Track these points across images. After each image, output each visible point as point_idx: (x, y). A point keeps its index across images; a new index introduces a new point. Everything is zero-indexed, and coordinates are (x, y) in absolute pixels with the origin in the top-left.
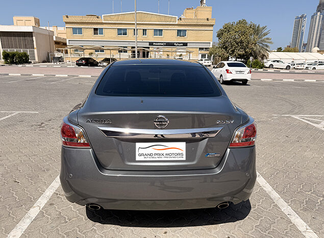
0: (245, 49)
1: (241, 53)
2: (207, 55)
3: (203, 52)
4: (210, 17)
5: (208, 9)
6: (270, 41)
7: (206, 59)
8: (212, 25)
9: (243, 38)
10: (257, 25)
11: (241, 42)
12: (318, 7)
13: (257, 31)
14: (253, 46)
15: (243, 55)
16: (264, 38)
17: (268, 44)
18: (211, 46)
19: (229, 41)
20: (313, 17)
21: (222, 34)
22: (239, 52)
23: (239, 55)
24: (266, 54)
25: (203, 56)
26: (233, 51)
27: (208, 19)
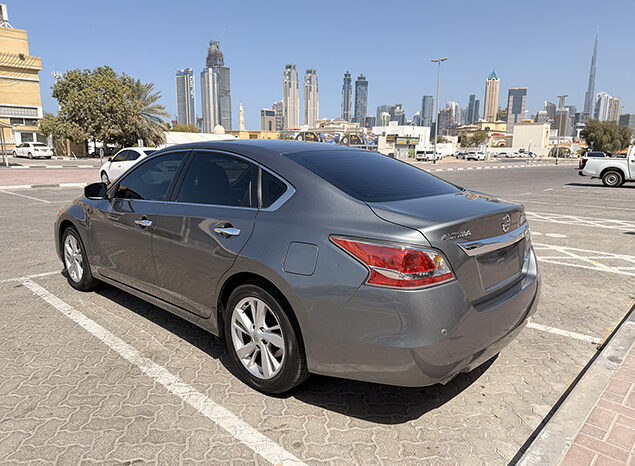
0: (122, 125)
1: (116, 132)
2: (35, 135)
3: (23, 127)
4: (26, 54)
5: (18, 35)
6: (163, 111)
7: (35, 142)
8: (35, 72)
9: (113, 103)
10: (136, 81)
11: (111, 110)
12: (208, 59)
13: (137, 91)
14: (135, 119)
15: (121, 137)
16: (151, 105)
17: (161, 117)
18: (41, 116)
19: (86, 106)
20: (203, 74)
21: (67, 91)
22: (111, 131)
23: (112, 136)
24: (162, 136)
25: (26, 136)
26: (98, 129)
27: (22, 57)
